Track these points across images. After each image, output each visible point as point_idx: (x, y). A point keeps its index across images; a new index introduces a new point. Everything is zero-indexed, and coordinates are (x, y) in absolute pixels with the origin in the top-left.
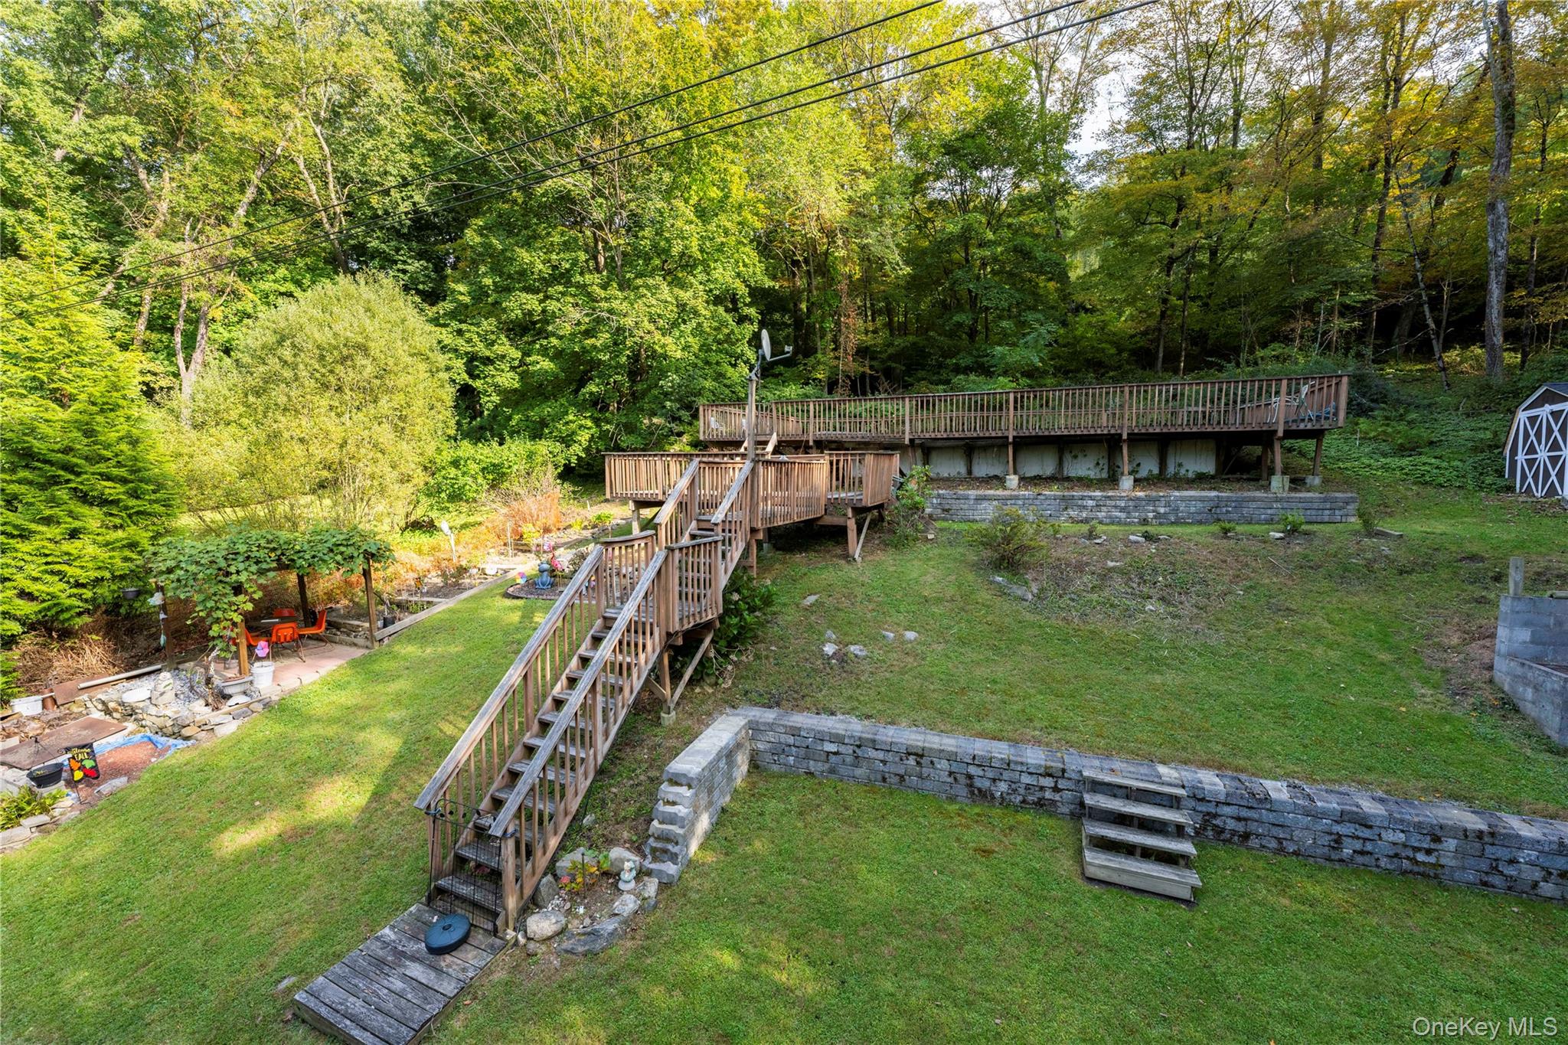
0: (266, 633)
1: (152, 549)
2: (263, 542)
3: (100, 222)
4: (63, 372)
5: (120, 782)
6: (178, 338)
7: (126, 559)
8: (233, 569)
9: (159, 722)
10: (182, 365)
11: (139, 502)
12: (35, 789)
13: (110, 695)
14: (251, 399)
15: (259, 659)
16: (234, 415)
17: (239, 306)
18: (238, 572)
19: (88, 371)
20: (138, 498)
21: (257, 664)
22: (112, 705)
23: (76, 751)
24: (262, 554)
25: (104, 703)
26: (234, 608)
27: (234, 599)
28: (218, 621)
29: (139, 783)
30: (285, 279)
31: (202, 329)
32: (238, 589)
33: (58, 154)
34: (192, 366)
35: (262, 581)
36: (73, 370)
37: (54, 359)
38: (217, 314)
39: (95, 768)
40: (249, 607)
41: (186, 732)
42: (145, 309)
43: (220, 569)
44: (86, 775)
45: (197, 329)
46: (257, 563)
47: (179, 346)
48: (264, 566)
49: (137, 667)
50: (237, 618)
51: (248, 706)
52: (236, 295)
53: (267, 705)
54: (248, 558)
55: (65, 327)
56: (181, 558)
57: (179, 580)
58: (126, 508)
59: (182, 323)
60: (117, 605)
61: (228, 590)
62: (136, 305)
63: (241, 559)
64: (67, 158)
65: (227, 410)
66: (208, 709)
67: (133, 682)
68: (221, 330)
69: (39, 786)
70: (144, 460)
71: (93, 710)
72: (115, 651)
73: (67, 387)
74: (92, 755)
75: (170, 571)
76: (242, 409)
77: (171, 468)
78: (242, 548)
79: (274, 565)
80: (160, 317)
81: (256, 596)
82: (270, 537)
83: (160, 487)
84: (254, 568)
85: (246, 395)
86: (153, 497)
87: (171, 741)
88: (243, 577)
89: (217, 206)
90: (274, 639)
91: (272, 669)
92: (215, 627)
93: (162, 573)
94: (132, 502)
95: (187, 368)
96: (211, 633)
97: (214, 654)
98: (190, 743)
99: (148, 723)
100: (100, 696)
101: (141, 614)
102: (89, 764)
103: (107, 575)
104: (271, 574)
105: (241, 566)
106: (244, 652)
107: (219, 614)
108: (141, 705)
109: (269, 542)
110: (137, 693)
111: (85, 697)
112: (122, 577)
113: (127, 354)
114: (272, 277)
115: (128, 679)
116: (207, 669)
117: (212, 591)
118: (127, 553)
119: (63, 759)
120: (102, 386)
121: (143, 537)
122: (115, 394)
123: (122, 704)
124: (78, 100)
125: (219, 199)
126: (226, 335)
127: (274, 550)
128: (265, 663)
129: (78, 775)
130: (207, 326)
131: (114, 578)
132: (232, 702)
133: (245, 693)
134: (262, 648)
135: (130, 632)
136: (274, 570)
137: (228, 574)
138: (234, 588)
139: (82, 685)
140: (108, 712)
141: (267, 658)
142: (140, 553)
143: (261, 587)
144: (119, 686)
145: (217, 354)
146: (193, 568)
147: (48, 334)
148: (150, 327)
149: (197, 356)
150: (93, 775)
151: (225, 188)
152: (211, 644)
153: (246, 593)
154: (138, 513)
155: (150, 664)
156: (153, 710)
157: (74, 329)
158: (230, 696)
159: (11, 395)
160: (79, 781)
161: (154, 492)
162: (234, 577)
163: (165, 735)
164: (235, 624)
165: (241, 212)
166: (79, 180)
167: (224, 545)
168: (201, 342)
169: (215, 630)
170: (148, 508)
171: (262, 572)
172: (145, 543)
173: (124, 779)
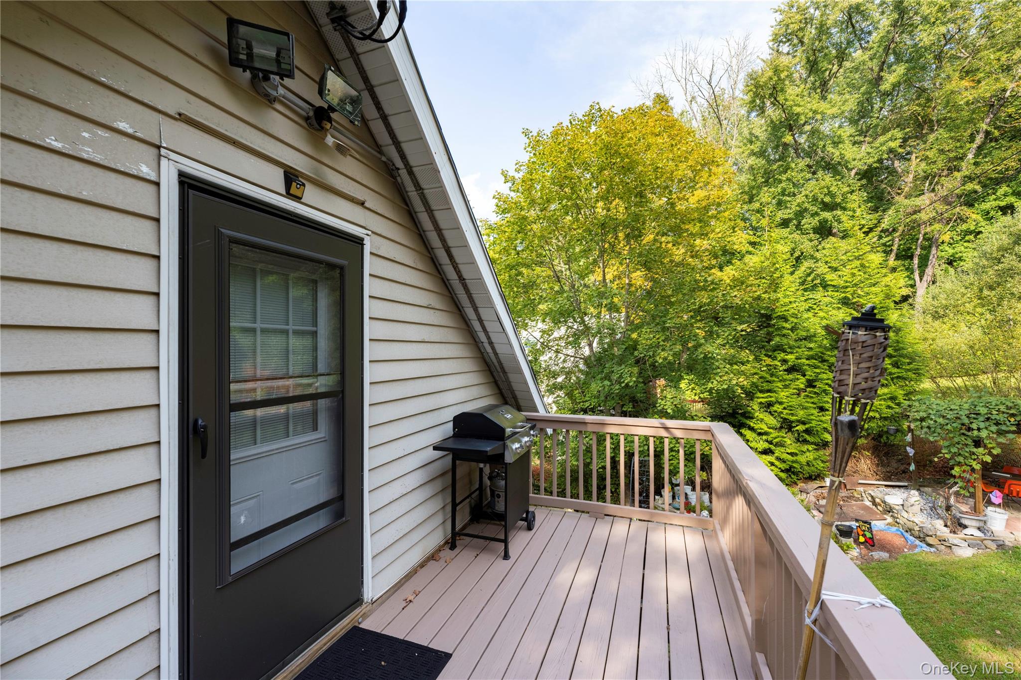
0: (999, 485)
1: (907, 403)
2: (1002, 408)
3: (872, 202)
4: (859, 292)
5: (885, 555)
6: (916, 261)
7: (889, 407)
8: (974, 426)
9: (910, 525)
10: (917, 278)
11: (898, 370)
12: (838, 536)
13: (878, 493)
14: (986, 292)
15: (993, 504)
16: (969, 307)
17: (964, 227)
18: (979, 429)
19: (873, 289)
20: (898, 367)
21: (990, 508)
22: (877, 500)
23: (861, 523)
24: (1001, 417)
25: (872, 497)
26: (973, 457)
27: (975, 450)
28: (959, 464)
29: (897, 562)
30: (1005, 195)
31: (934, 250)
32: (978, 443)
33: (853, 172)
34: (925, 278)
35: (1001, 440)
36: (865, 289)
37: (856, 285)
38: (946, 238)
39: (872, 539)
40: (988, 459)
41: (930, 540)
42: (895, 248)
43: (963, 424)
44: (866, 541)
45: (929, 252)
46: (997, 424)
47: (916, 266)
48: (1004, 428)
49: (891, 480)
50: (978, 467)
51: (982, 540)
52: (962, 220)
53: (1001, 546)
54: (988, 419)
55: (862, 266)
56: (931, 412)
57: (929, 427)
58: (891, 374)
59: (919, 250)
60: (880, 435)
61: (969, 442)
62: (889, 246)
63: (982, 419)
64: (856, 174)
65: (964, 304)
66: (947, 530)
67: (889, 489)
68: (947, 248)
69: (841, 536)
70: (903, 342)
71: (866, 499)
72: (878, 465)
73: (861, 300)
74: (870, 530)
75: (922, 420)
76: (976, 302)
77: (921, 347)
78: (983, 411)
79: (1014, 428)
80: (904, 250)
81: (995, 452)
82: (1010, 405)
83: (912, 360)
84: (994, 428)
85: (981, 290)
86: (908, 367)
87: (917, 542)
88: (984, 434)
89: (950, 160)
90: (1006, 491)
91: (1006, 517)
92: (957, 469)
93: (916, 420)
94: (895, 370)
95: (921, 280)
96: (953, 472)
97: (955, 489)
98: (933, 550)
99: (901, 522)
100: (870, 492)
101: (894, 445)
102: (868, 535)
103: (877, 416)
104: (1011, 436)
105: (982, 425)
106: (979, 494)
107: (961, 459)
108: (897, 507)
109: (1009, 408)
110: (895, 498)
111: (861, 489)
112: (885, 419)
113: (896, 274)
114: (994, 197)
115: (886, 486)
116: (947, 499)
117: (956, 440)
118: (890, 403)
119: (854, 524)
120: (881, 296)
121: (900, 393)
122: (888, 301)
123: (884, 502)
124: (865, 136)
125: (952, 155)
126: (951, 251)
127: (1013, 415)
128: (998, 510)
129: (862, 539)
130: (937, 247)
131: (881, 418)
132: (967, 531)
133: (979, 529)
134: (996, 497)
135: (887, 454)
136: (1013, 432)
137: (970, 429)
138: (974, 441)
139: (860, 481)
140: (874, 503)
141: (999, 505)
142: (898, 404)
143: (999, 444)
144: (881, 489)
145: (944, 266)
146: (941, 420)
147: (853, 271)
148: (898, 257)
149: (929, 271)
150: (870, 543)
151: (958, 144)
152: (952, 481)
153: (985, 447)
154: (898, 377)
155: (899, 480)
156: (905, 514)
157: (867, 265)
158: (965, 527)
159: (834, 308)
160: (862, 543)
161: (909, 364)
162: (975, 433)
163: (912, 535)
164: (973, 470)
165: (970, 156)
166: (864, 182)
167: (966, 406)
168: (933, 260)
169: (956, 471)
170: (904, 374)
171: (1000, 433)
172: (901, 398)
173: (887, 555)
